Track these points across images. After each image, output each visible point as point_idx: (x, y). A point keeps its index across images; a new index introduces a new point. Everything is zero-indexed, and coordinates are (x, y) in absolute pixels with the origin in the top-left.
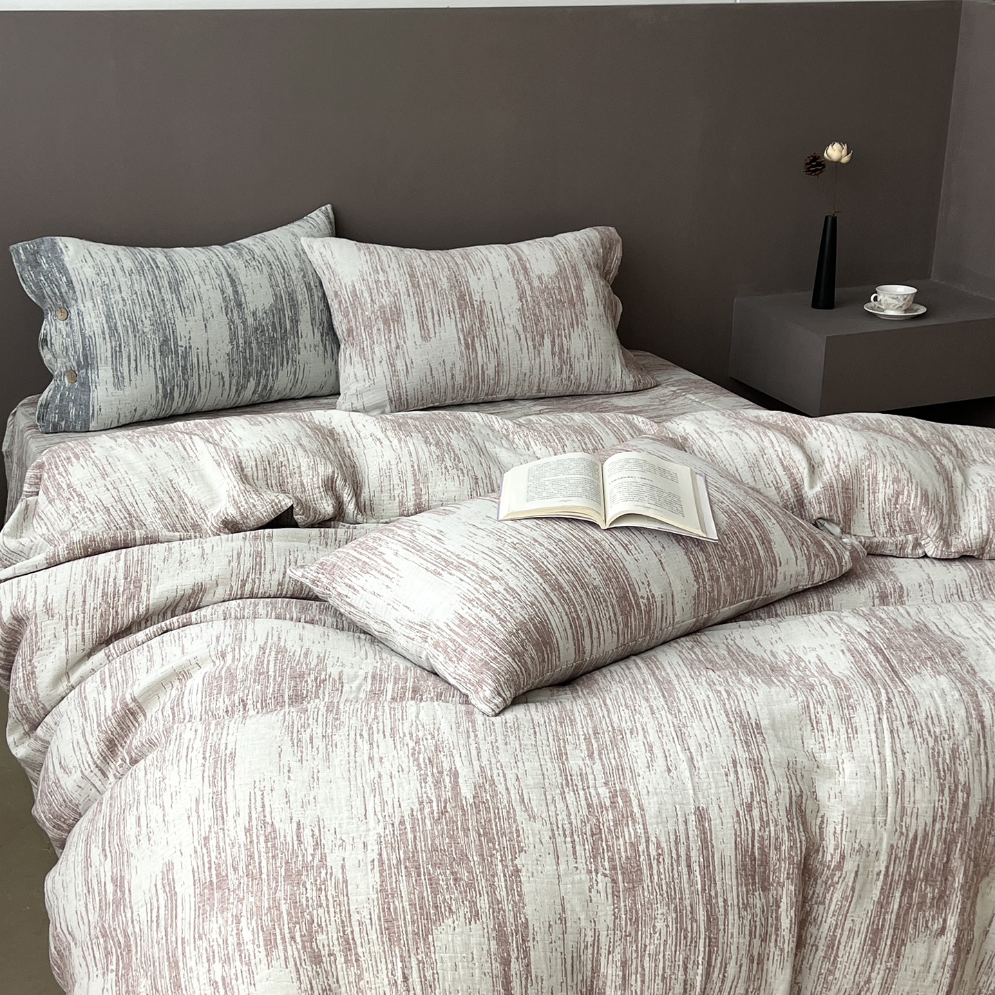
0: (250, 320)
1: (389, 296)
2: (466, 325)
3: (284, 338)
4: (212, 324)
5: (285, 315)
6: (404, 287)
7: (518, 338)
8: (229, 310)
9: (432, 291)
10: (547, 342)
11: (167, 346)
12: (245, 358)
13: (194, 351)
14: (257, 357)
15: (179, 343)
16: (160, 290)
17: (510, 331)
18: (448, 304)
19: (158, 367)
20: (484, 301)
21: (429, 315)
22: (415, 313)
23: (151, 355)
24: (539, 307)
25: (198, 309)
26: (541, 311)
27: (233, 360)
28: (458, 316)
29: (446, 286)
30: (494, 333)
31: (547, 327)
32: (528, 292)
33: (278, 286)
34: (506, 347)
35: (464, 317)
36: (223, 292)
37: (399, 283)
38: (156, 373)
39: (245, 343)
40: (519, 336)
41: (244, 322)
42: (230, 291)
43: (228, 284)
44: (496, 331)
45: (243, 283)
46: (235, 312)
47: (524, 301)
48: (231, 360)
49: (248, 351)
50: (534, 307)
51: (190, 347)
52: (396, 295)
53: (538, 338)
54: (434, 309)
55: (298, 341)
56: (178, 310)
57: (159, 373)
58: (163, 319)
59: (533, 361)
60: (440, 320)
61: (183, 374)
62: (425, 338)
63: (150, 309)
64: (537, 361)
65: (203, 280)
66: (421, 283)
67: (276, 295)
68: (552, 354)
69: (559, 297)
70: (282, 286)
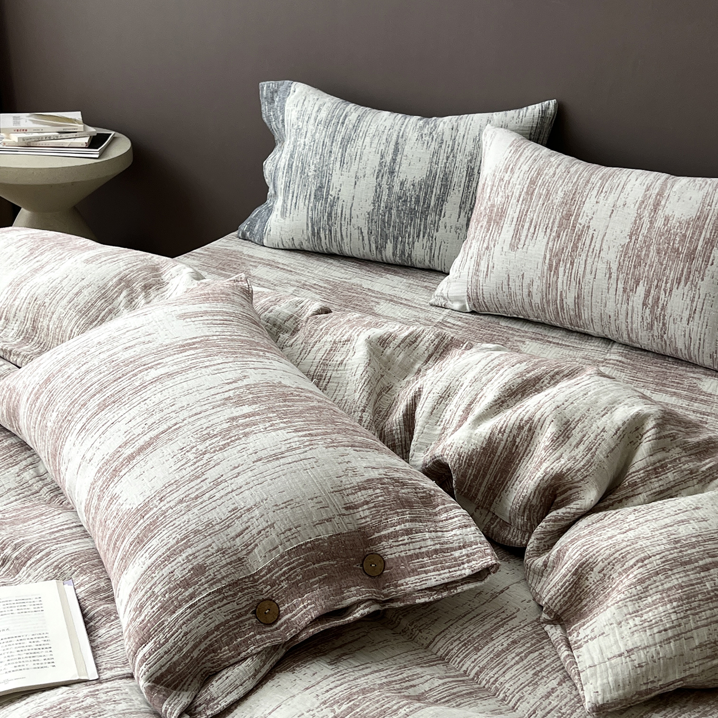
0: (397, 188)
1: (502, 197)
2: (557, 246)
3: (425, 214)
4: (362, 183)
5: (432, 192)
6: (518, 191)
7: (608, 276)
8: (381, 175)
9: (541, 202)
10: (641, 290)
11: (321, 192)
12: (383, 221)
13: (340, 202)
14: (395, 222)
15: (331, 193)
16: (332, 142)
17: (601, 267)
18: (549, 219)
19: (310, 208)
20: (588, 227)
21: (527, 225)
22: (515, 220)
23: (308, 196)
24: (648, 250)
25: (354, 168)
26: (647, 255)
27: (372, 220)
28: (554, 234)
29: (556, 202)
30: (583, 262)
31: (646, 274)
32: (644, 231)
33: (437, 163)
34: (591, 281)
35: (559, 237)
36: (382, 156)
37: (517, 186)
38: (308, 213)
39: (386, 208)
40: (610, 274)
41: (390, 189)
42: (388, 159)
43: (391, 151)
44: (586, 261)
45: (405, 153)
46: (385, 178)
47: (634, 238)
48: (370, 219)
49: (387, 215)
50: (642, 248)
51: (338, 198)
52: (508, 196)
53: (631, 283)
54: (534, 221)
55: (440, 219)
56: (338, 164)
57: (310, 213)
58: (325, 168)
59: (619, 305)
60: (534, 234)
61: (328, 219)
62: (513, 247)
63: (318, 157)
64: (624, 306)
65: (371, 143)
66: (536, 191)
67: (431, 171)
68: (644, 304)
69: (677, 246)
70: (442, 165)
